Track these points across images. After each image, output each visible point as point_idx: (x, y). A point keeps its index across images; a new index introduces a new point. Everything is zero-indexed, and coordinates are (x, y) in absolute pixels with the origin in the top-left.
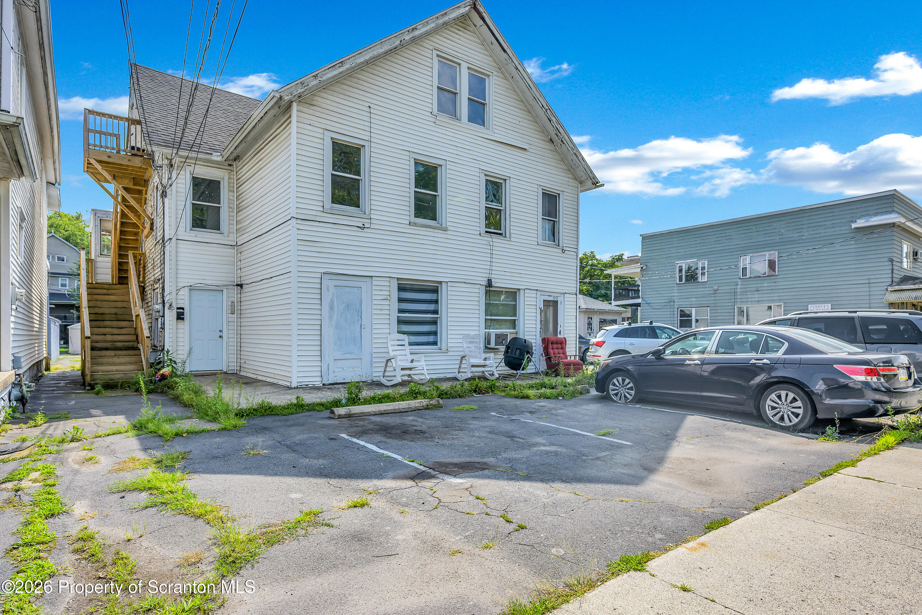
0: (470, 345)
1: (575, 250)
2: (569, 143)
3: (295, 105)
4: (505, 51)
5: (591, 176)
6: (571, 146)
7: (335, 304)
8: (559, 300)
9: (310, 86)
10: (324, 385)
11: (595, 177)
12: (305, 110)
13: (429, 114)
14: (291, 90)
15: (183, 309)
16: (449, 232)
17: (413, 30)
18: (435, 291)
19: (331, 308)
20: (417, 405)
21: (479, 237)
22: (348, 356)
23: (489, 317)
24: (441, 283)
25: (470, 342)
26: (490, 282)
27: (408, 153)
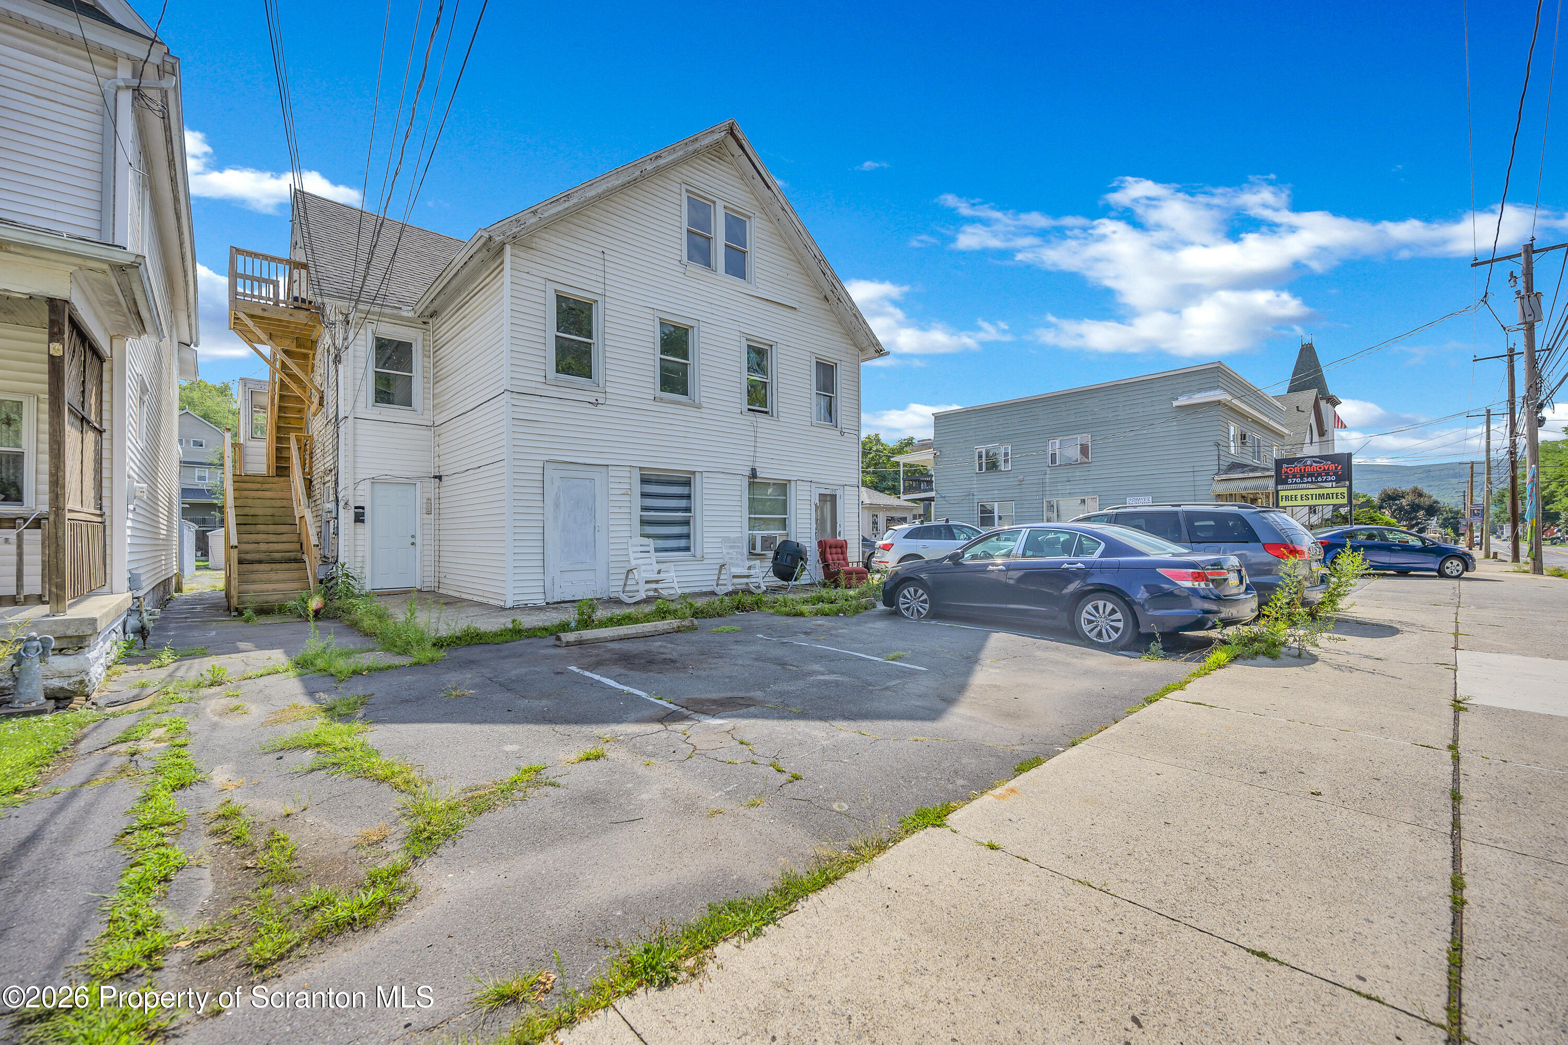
0: (731, 551)
1: (856, 433)
2: (848, 301)
3: (508, 248)
4: (769, 187)
5: (874, 342)
6: (850, 305)
7: (562, 500)
8: (838, 493)
9: (528, 224)
10: (547, 603)
11: (878, 344)
12: (522, 254)
13: (678, 263)
14: (504, 228)
15: (363, 508)
16: (703, 410)
17: (657, 158)
18: (687, 483)
19: (557, 506)
20: (666, 627)
21: (740, 416)
22: (579, 567)
23: (753, 516)
24: (694, 473)
25: (731, 547)
26: (754, 471)
27: (651, 311)
